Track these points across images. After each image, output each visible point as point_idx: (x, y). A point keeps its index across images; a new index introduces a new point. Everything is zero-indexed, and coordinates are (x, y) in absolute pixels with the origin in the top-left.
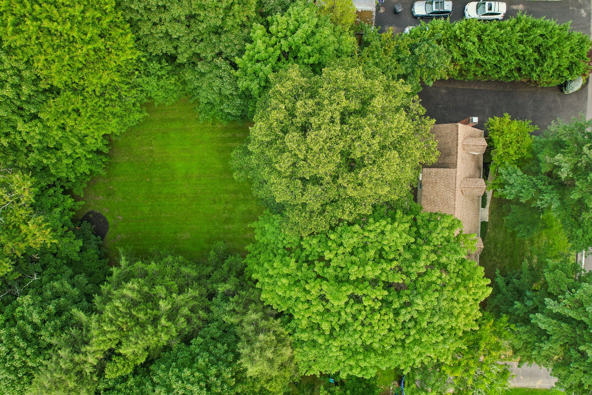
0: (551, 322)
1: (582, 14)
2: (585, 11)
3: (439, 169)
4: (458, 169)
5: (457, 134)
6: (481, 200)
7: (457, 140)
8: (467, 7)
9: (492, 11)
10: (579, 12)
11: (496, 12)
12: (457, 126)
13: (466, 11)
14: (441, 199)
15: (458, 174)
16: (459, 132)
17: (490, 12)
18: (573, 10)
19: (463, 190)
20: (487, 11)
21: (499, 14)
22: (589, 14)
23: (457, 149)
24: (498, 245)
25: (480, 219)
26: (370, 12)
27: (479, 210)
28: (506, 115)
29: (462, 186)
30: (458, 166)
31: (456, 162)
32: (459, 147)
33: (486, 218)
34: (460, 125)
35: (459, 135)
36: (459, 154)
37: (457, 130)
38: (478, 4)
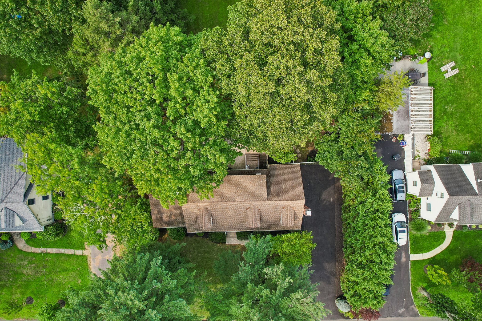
0: (143, 266)
1: (401, 310)
2: (403, 312)
3: (265, 187)
4: (267, 202)
5: (296, 200)
6: (243, 231)
7: (291, 200)
8: (402, 214)
9: (399, 234)
10: (402, 307)
11: (399, 237)
12: (302, 199)
13: (398, 213)
14: (241, 190)
15: (263, 202)
16: (298, 201)
17: (398, 232)
18: (403, 302)
19: (250, 209)
20: (399, 229)
21: (397, 240)
22: (401, 315)
23: (283, 200)
24: (207, 254)
25: (227, 231)
26: (392, 130)
27: (235, 229)
28: (315, 245)
29: (253, 207)
30: (269, 202)
31: (273, 201)
32: (285, 202)
33: (228, 242)
34: (304, 201)
35: (295, 201)
36: (279, 202)
37: (299, 200)
38: (405, 222)
